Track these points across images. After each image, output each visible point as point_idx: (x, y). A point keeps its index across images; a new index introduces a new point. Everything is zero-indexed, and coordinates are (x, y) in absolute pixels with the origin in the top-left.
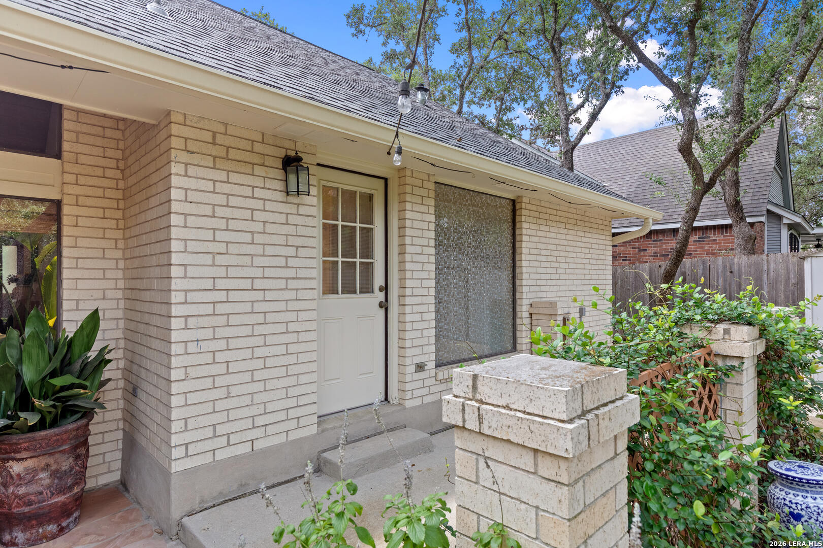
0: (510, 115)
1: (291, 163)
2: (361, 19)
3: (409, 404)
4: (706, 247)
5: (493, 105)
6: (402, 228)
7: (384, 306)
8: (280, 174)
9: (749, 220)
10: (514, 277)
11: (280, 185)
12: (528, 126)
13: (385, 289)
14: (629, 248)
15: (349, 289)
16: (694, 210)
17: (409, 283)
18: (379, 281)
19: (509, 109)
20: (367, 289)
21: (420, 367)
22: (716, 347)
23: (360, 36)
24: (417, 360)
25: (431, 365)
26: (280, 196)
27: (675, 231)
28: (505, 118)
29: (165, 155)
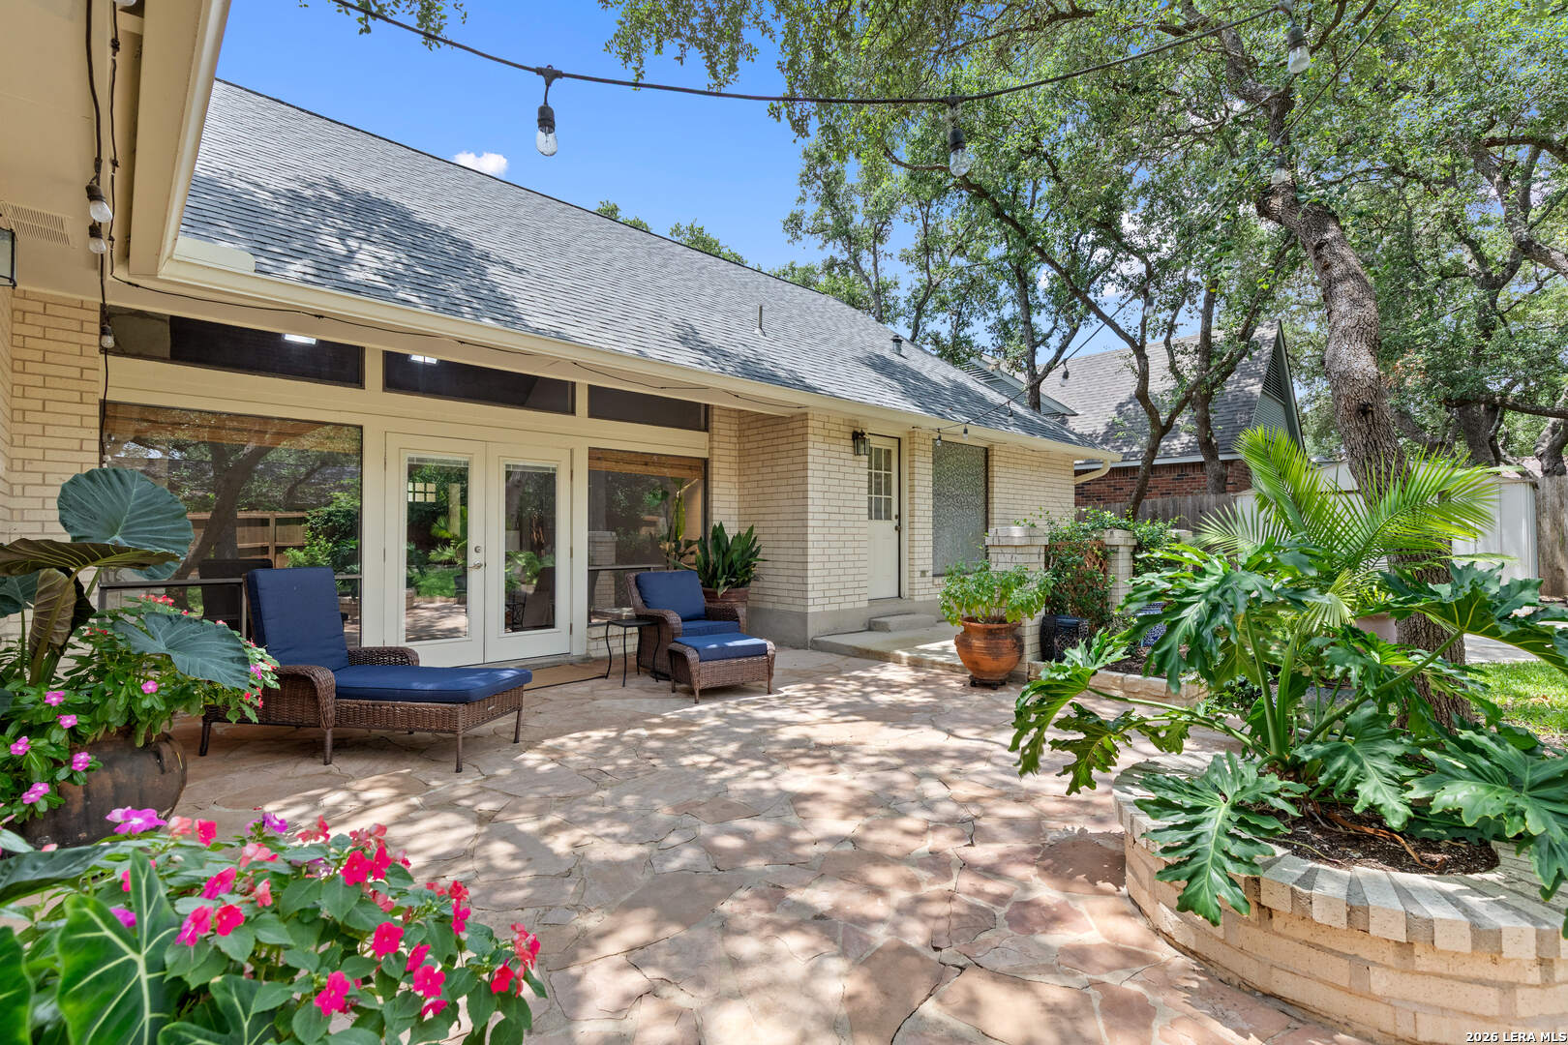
0: (968, 331)
1: (858, 437)
2: (799, 226)
3: (917, 598)
4: (1185, 486)
5: (949, 321)
6: (912, 474)
7: (898, 529)
8: (851, 443)
9: (1221, 457)
10: (987, 512)
11: (850, 450)
12: (990, 347)
13: (899, 517)
14: (1103, 487)
15: (878, 517)
16: (1153, 451)
17: (917, 513)
18: (895, 511)
19: (967, 324)
20: (888, 518)
21: (923, 573)
22: (1107, 542)
23: (796, 242)
24: (922, 568)
25: (930, 573)
26: (851, 456)
27: (1135, 469)
28: (962, 334)
29: (804, 438)
